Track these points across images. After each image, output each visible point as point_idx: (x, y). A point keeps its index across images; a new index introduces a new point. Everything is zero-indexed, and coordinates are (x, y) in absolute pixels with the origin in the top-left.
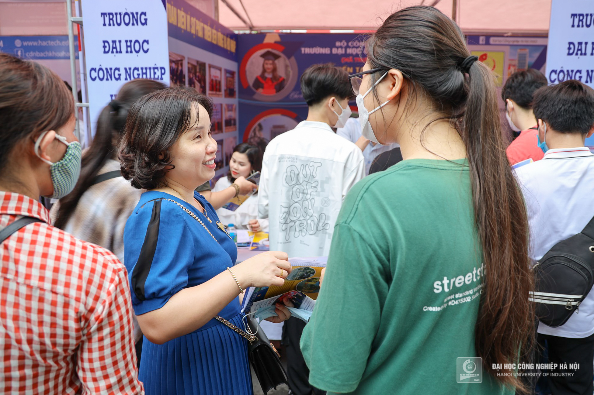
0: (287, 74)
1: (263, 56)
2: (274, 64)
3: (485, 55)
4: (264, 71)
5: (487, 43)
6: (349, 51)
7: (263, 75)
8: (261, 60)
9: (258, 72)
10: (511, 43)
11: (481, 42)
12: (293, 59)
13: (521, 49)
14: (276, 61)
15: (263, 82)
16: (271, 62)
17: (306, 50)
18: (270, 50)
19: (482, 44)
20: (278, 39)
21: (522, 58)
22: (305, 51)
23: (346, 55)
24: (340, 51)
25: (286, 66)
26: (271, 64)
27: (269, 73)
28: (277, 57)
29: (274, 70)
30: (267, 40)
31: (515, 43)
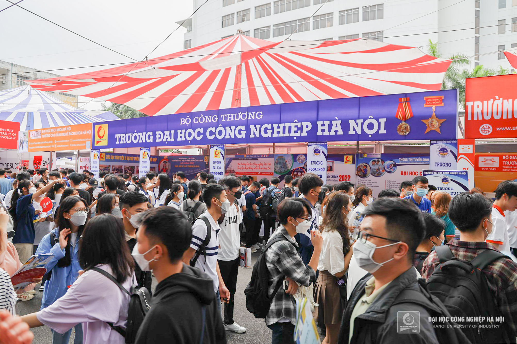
4: (164, 166)
6: (182, 161)
7: (163, 168)
8: (163, 163)
9: (162, 167)
12: (170, 163)
17: (173, 161)
18: (165, 160)
20: (167, 158)
23: (181, 162)
24: (180, 161)
25: (168, 165)
28: (167, 162)
29: (166, 166)
30: (165, 158)
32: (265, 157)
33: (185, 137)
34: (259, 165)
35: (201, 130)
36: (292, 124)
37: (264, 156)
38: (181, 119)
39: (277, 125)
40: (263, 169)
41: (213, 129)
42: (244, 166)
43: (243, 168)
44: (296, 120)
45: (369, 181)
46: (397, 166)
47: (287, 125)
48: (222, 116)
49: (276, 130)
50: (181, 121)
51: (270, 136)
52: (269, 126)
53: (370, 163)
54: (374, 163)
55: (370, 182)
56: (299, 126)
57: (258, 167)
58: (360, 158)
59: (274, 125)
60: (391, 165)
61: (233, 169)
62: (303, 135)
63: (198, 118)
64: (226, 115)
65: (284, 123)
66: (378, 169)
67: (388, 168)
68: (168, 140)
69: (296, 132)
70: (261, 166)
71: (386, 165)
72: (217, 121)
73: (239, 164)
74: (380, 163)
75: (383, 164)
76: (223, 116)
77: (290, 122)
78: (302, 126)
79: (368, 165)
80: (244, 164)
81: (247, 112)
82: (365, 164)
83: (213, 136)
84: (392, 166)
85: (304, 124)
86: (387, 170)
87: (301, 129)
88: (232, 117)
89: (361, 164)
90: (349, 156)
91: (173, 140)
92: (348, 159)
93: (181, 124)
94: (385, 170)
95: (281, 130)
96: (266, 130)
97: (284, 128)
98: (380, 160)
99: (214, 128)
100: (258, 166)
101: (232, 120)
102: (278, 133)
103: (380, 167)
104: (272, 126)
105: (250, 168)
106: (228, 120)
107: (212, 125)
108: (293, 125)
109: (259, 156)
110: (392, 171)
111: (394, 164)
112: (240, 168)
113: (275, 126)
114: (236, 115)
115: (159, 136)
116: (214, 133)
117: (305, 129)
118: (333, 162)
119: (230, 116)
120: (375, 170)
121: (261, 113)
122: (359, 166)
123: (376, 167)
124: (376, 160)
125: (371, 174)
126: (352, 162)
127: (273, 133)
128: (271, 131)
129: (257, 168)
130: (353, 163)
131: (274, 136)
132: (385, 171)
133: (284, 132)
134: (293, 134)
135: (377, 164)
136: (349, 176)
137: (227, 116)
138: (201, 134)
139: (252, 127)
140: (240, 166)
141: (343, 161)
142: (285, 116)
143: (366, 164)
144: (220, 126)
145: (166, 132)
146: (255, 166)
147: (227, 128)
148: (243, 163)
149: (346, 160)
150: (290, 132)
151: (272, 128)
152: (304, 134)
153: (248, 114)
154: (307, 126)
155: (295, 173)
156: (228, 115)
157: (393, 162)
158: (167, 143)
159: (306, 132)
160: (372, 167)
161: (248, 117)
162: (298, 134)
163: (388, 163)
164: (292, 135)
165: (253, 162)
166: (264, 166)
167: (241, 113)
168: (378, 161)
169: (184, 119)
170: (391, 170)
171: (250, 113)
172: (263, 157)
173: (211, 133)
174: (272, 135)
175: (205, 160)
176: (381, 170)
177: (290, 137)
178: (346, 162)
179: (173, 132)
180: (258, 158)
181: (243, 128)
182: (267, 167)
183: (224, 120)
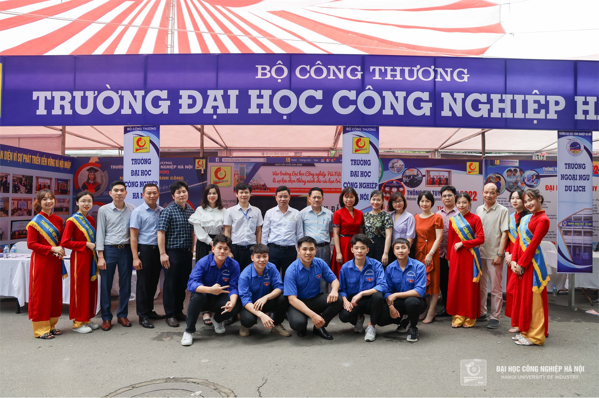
0: (102, 181)
1: (88, 170)
2: (94, 175)
3: (220, 168)
4: (89, 179)
5: (221, 161)
7: (88, 182)
10: (235, 161)
11: (217, 161)
12: (106, 171)
13: (241, 165)
14: (96, 173)
15: (88, 185)
16: (93, 174)
18: (93, 167)
19: (218, 162)
20: (98, 160)
21: (242, 170)
22: (113, 167)
25: (102, 176)
26: (92, 175)
27: (91, 180)
28: (96, 171)
29: (95, 178)
31: (237, 161)
32: (330, 162)
33: (271, 106)
34: (318, 175)
35: (319, 95)
36: (528, 97)
37: (327, 160)
38: (260, 67)
39: (498, 96)
40: (326, 182)
41: (352, 95)
42: (287, 178)
43: (285, 181)
44: (535, 91)
45: (503, 200)
46: (541, 179)
47: (519, 98)
48: (372, 68)
49: (497, 105)
50: (260, 72)
51: (486, 115)
52: (483, 98)
53: (505, 174)
54: (509, 173)
55: (505, 201)
56: (543, 102)
57: (316, 179)
58: (490, 166)
59: (493, 96)
60: (533, 176)
61: (262, 183)
62: (549, 117)
63: (308, 68)
64: (383, 68)
65: (513, 94)
66: (516, 183)
67: (528, 181)
68: (219, 111)
69: (536, 111)
70: (321, 178)
71: (526, 176)
72: (359, 76)
73: (275, 174)
74: (518, 173)
75: (521, 176)
76: (374, 70)
77: (525, 94)
78: (547, 102)
79: (501, 177)
80: (286, 174)
81: (433, 67)
82: (497, 175)
83: (351, 109)
84: (535, 177)
85: (552, 99)
86: (528, 183)
87: (546, 107)
88: (398, 73)
89: (491, 175)
90: (473, 163)
91: (233, 110)
92: (472, 167)
93: (259, 76)
94: (525, 183)
95: (507, 106)
96: (476, 105)
97: (513, 103)
98: (518, 170)
99: (354, 93)
100: (315, 177)
101: (398, 78)
102: (502, 110)
103: (519, 179)
104: (489, 97)
105: (299, 181)
106: (389, 77)
107: (347, 85)
108: (530, 99)
109: (317, 160)
110: (535, 185)
111: (536, 176)
112: (279, 182)
113: (495, 97)
114: (407, 69)
115: (190, 101)
116: (355, 102)
117: (553, 108)
118: (449, 172)
119: (393, 70)
120: (512, 184)
121: (465, 71)
122: (489, 178)
123: (513, 179)
124: (513, 169)
125: (506, 189)
126: (478, 172)
127: (490, 111)
128: (488, 106)
129: (313, 181)
130: (481, 172)
131: (493, 115)
132: (525, 185)
133: (513, 110)
134: (531, 115)
135: (514, 175)
136: (475, 192)
137: (386, 70)
138: (319, 102)
139: (446, 96)
140: (279, 178)
141: (466, 171)
142: (513, 82)
143: (499, 175)
144: (369, 89)
145: (211, 93)
146: (310, 178)
147: (387, 94)
148: (284, 172)
149: (470, 168)
150: (525, 110)
151: (490, 101)
152: (552, 116)
153: (436, 72)
154: (557, 103)
155: (387, 189)
156: (389, 69)
157: (534, 172)
158: (215, 117)
159: (556, 112)
160: (508, 179)
161: (435, 77)
162: (542, 115)
163: (529, 173)
164: (528, 116)
165: (304, 170)
166: (327, 178)
167: (418, 67)
168: (516, 171)
169: (268, 68)
170: (532, 184)
171: (440, 70)
172: (326, 162)
173: (345, 102)
174: (489, 114)
175: (197, 165)
176: (519, 184)
177: (525, 119)
178: (469, 172)
179: (233, 94)
180: (315, 164)
181: (425, 96)
182: (333, 178)
183: (377, 77)
